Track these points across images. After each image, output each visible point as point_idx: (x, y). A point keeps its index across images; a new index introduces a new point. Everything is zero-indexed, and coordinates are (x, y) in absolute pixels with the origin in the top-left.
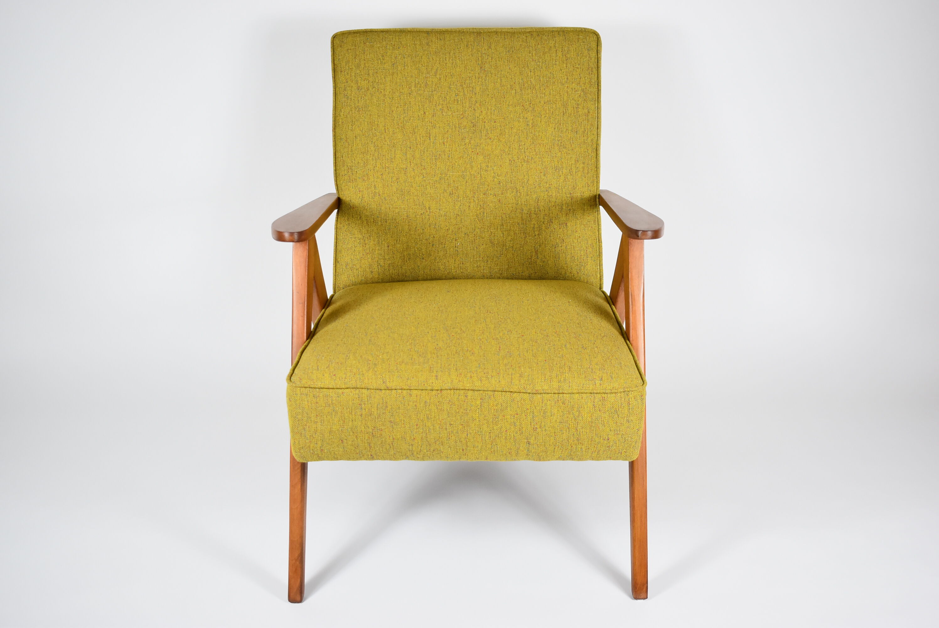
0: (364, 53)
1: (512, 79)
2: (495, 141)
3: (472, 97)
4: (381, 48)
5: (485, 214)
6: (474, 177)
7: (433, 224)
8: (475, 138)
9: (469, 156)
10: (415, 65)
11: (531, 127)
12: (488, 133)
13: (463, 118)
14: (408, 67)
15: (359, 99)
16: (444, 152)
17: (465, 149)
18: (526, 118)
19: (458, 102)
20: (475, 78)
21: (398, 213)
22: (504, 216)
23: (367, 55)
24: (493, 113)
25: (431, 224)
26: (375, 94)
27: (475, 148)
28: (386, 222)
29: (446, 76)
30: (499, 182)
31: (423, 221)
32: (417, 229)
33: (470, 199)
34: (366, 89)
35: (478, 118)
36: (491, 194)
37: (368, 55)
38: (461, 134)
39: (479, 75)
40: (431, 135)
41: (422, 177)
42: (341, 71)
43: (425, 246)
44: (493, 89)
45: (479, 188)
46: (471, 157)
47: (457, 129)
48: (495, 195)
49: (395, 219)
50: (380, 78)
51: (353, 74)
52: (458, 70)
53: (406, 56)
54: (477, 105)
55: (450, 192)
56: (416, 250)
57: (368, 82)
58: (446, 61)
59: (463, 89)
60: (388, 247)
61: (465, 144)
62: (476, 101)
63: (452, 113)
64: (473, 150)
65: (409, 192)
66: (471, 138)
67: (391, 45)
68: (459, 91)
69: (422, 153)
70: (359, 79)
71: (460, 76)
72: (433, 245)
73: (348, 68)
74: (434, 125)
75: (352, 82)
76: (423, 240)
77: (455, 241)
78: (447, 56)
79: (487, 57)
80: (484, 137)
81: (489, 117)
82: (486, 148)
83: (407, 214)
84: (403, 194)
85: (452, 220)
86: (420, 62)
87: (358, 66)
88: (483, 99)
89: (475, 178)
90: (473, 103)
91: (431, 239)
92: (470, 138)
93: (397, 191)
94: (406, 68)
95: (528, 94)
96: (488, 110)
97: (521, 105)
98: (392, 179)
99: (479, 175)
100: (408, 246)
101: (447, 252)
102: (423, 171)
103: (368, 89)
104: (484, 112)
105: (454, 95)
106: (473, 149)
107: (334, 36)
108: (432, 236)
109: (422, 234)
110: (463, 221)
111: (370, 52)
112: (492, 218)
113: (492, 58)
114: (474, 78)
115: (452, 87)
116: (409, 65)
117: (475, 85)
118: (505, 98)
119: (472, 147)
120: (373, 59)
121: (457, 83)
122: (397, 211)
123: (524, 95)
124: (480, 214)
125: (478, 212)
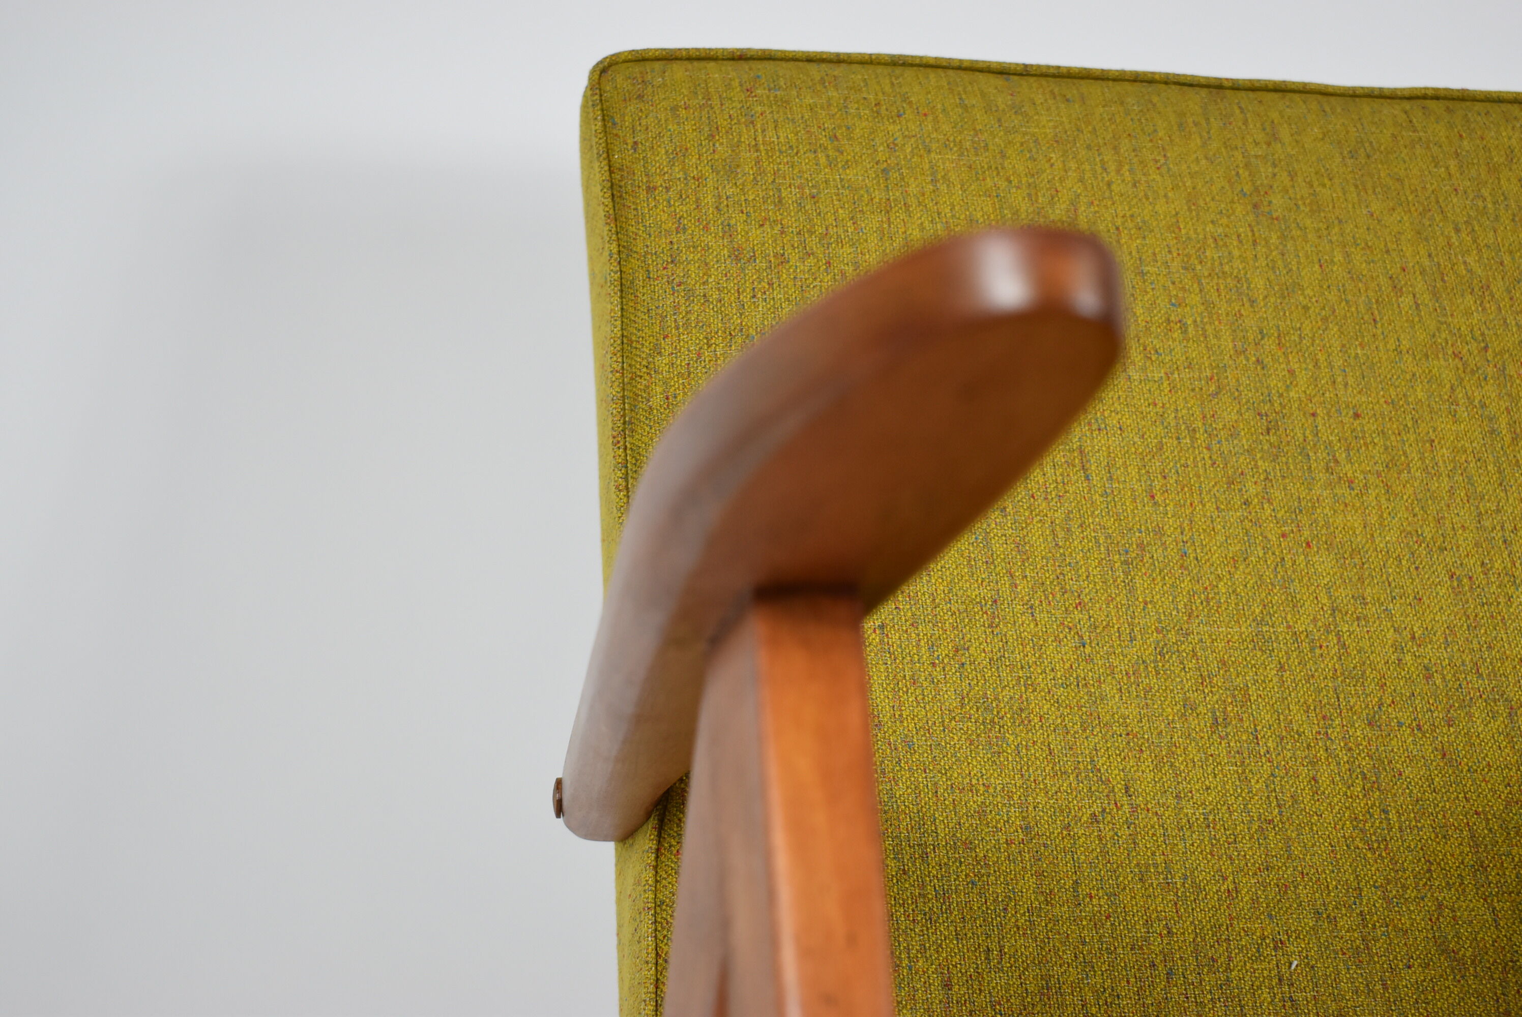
0: (752, 122)
1: (1388, 252)
2: (1373, 493)
3: (1241, 315)
4: (822, 108)
5: (1392, 815)
6: (1312, 650)
7: (1156, 866)
8: (1284, 477)
9: (1273, 554)
10: (978, 179)
11: (1508, 439)
12: (1336, 461)
13: (1217, 394)
14: (948, 186)
15: (746, 298)
16: (1159, 532)
17: (1247, 524)
18: (1483, 406)
19: (1185, 332)
20: (1241, 242)
21: (981, 813)
22: (1481, 828)
23: (763, 131)
24: (1339, 379)
25: (1147, 866)
26: (815, 279)
27: (1292, 522)
28: (924, 857)
29: (1118, 229)
30: (1427, 668)
31: (1105, 853)
32: (1083, 890)
33: (1309, 746)
34: (772, 259)
35: (1281, 395)
36: (1400, 725)
37: (770, 132)
38: (1219, 461)
39: (1252, 231)
40: (1088, 461)
41: (1071, 642)
42: (650, 189)
43: (1133, 980)
44: (1321, 287)
45: (1342, 696)
46: (1283, 559)
47: (1201, 436)
48: (1419, 728)
49: (969, 845)
50: (831, 220)
51: (710, 199)
52: (1161, 207)
53: (934, 146)
54: (1269, 344)
55: (1214, 713)
56: (1090, 997)
57: (782, 233)
58: (1105, 175)
59: (1198, 279)
60: (948, 986)
61: (1246, 503)
62: (1261, 332)
63: (1166, 374)
64: (1286, 529)
65: (1021, 710)
66: (1266, 479)
67: (862, 101)
68: (1183, 289)
69: (1061, 534)
70: (738, 219)
71: (1174, 232)
72: (1169, 974)
73: (681, 175)
74: (1097, 420)
75: (706, 228)
76: (1120, 950)
77: (1276, 948)
78: (1108, 156)
79: (1270, 170)
80: (1322, 477)
81: (1327, 395)
82: (1339, 520)
83: (1024, 818)
84: (992, 721)
85: (1245, 845)
86: (997, 168)
87: (731, 170)
88: (1288, 322)
89: (1318, 651)
90: (1251, 336)
91: (1156, 945)
92: (1262, 477)
93: (963, 706)
94: (943, 188)
95: (1468, 313)
96: (1316, 365)
97: (1450, 352)
98: (931, 648)
99: (1333, 639)
100: (1047, 978)
101: (1242, 1007)
102: (1077, 615)
103: (783, 260)
104: (1303, 378)
105: (1163, 302)
106: (1285, 522)
107: (601, 66)
108: (1158, 927)
109: (1108, 917)
110: (1297, 851)
111: (776, 121)
112: (1426, 833)
113: (1292, 176)
114: (1235, 243)
115: (1148, 272)
116: (953, 176)
117: (1244, 268)
118: (1379, 325)
119: (1279, 516)
120: (791, 147)
121: (1169, 256)
122: (974, 802)
123: (1452, 315)
124: (1371, 816)
125: (1359, 806)
